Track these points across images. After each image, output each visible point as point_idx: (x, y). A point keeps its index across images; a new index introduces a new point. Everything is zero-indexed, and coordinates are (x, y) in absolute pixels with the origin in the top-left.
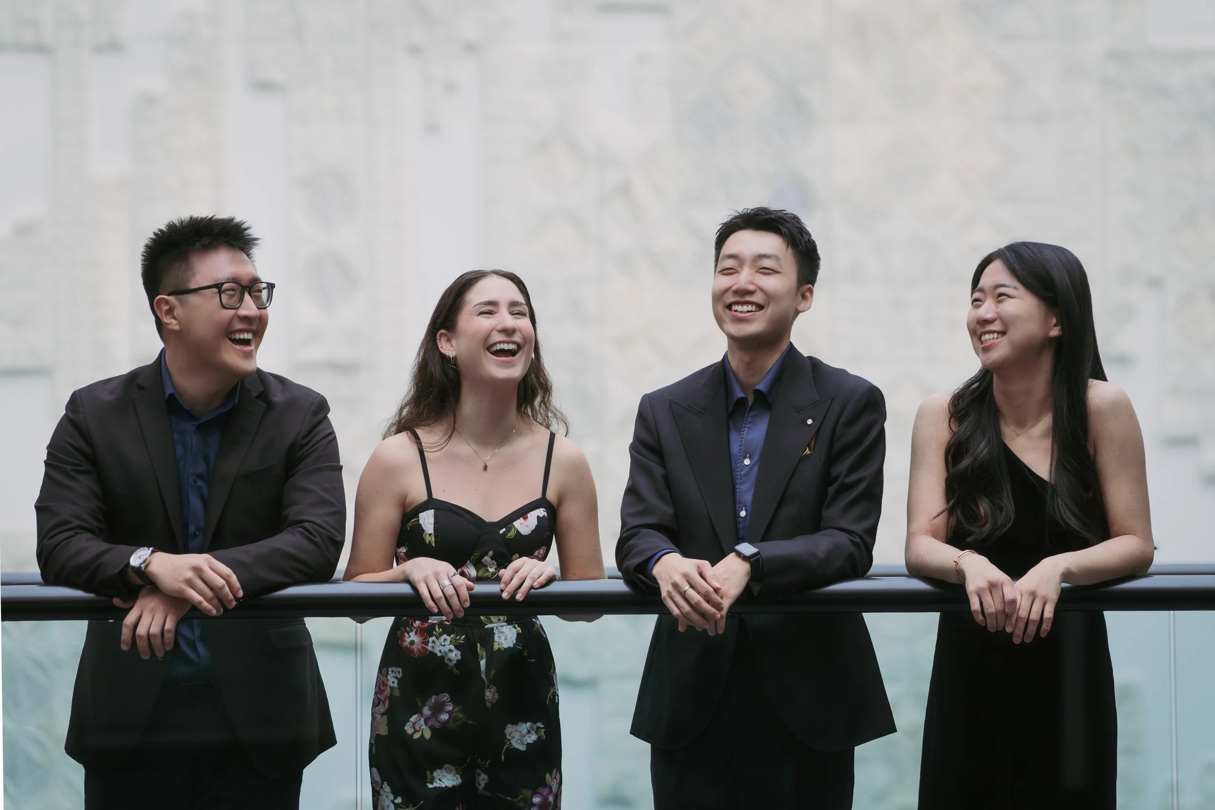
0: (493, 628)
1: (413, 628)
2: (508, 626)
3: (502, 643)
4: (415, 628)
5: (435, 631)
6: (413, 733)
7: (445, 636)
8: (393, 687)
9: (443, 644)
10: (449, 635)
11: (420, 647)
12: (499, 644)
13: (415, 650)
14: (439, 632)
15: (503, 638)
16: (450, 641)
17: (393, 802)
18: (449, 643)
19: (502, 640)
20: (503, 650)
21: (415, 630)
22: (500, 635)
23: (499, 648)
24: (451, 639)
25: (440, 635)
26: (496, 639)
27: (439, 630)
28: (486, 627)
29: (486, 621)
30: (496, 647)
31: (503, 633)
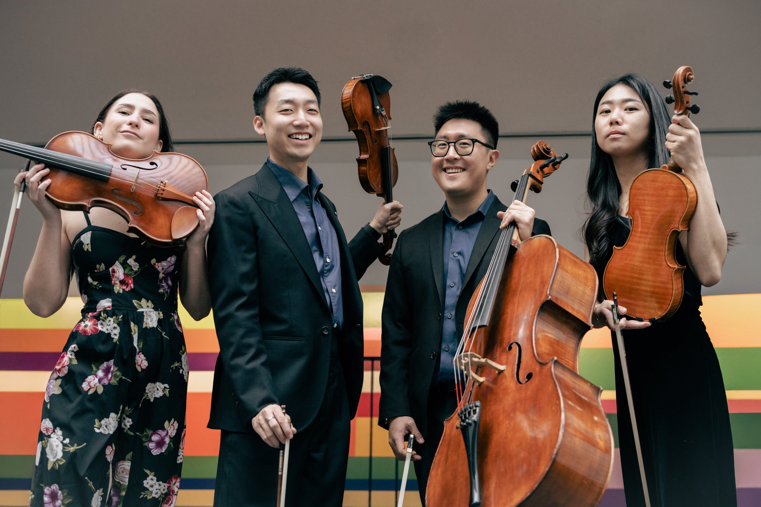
0: (143, 312)
1: (88, 318)
2: (154, 312)
3: (149, 323)
4: (89, 318)
5: (101, 316)
6: (89, 389)
7: (109, 318)
8: (72, 358)
9: (108, 324)
10: (112, 317)
11: (92, 328)
12: (146, 324)
13: (89, 330)
14: (104, 317)
15: (150, 320)
16: (113, 321)
17: (62, 442)
18: (113, 323)
19: (149, 321)
20: (149, 328)
21: (89, 319)
22: (148, 317)
23: (146, 327)
24: (113, 320)
25: (106, 319)
26: (145, 320)
27: (104, 315)
28: (138, 311)
29: (138, 307)
30: (144, 326)
31: (150, 316)
